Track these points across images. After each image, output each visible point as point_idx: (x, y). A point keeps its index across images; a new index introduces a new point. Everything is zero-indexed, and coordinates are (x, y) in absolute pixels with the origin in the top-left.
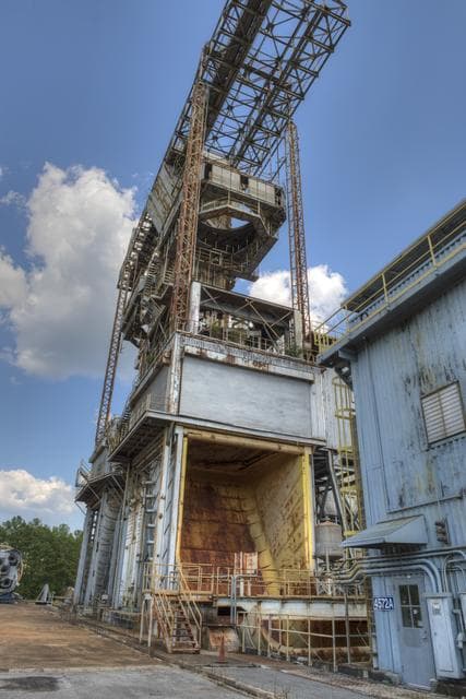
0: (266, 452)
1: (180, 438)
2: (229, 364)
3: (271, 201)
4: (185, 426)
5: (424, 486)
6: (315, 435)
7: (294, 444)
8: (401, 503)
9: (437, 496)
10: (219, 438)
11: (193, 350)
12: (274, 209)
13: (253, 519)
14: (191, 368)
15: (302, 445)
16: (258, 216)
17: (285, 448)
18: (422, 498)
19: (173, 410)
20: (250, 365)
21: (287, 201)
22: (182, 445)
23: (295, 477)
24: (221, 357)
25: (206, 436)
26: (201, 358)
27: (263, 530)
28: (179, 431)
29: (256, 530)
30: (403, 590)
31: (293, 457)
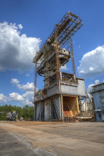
0: (69, 97)
1: (61, 96)
2: (66, 85)
3: (68, 54)
4: (62, 94)
5: (101, 106)
6: (78, 94)
7: (75, 96)
8: (99, 107)
9: (102, 107)
10: (66, 96)
11: (62, 83)
12: (69, 56)
13: (68, 106)
14: (62, 86)
15: (76, 96)
16: (67, 58)
17: (74, 96)
18: (101, 107)
19: (60, 92)
20: (69, 84)
21: (71, 54)
22: (62, 97)
23: (75, 100)
24: (66, 84)
25: (65, 95)
26: (63, 84)
27: (70, 107)
28: (61, 95)
29: (69, 107)
30: (99, 115)
31: (75, 97)
